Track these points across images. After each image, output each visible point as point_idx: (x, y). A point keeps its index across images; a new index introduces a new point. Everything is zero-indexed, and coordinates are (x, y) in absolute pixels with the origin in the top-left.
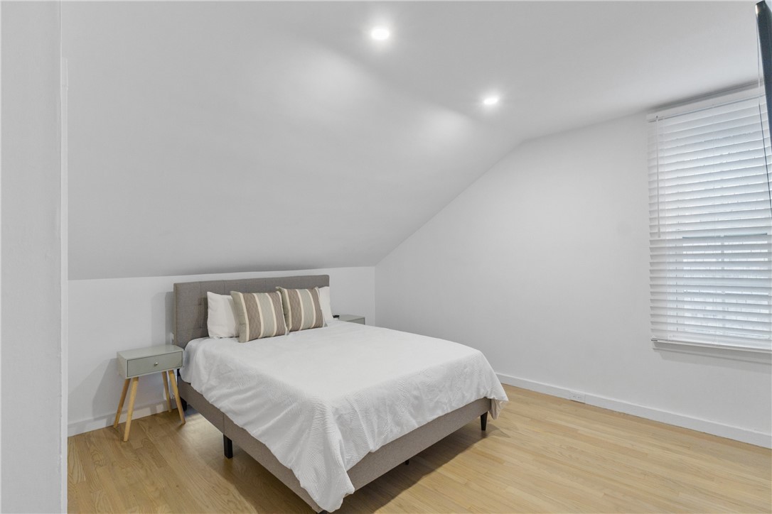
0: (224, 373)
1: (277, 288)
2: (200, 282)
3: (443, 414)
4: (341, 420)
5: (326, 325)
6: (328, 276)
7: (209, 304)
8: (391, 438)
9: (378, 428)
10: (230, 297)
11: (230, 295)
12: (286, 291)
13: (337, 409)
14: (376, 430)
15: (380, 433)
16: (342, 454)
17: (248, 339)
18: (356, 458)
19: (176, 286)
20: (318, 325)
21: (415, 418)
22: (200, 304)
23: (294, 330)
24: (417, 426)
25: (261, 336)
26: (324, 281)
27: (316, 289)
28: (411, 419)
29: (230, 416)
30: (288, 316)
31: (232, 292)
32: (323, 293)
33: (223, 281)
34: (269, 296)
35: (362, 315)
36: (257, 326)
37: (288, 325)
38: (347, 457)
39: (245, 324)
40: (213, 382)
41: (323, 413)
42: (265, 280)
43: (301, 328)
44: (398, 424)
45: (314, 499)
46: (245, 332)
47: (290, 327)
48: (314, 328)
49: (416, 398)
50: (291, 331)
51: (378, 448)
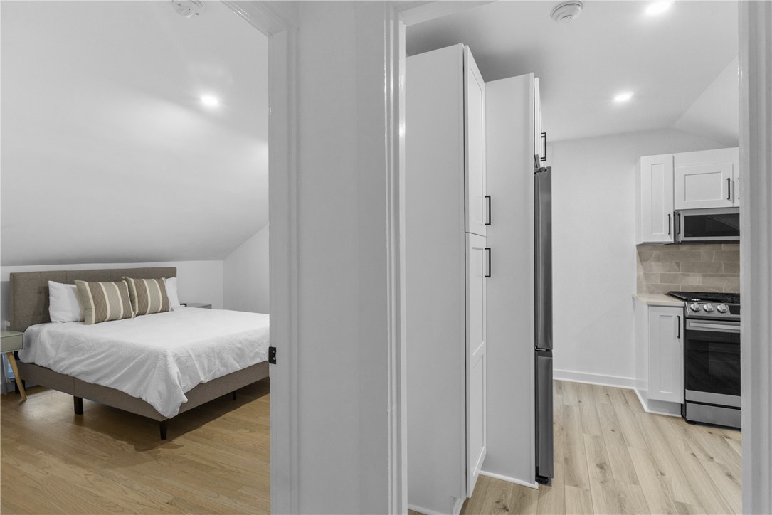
0: (73, 347)
1: (123, 277)
2: (40, 272)
3: (261, 361)
4: (178, 360)
5: (172, 310)
6: (175, 268)
7: (51, 292)
8: (218, 375)
9: (208, 367)
10: (74, 286)
11: (74, 283)
12: (132, 280)
13: (176, 354)
14: (206, 369)
15: (210, 371)
16: (180, 382)
17: (94, 320)
18: (191, 386)
19: (13, 275)
20: (166, 309)
21: (238, 362)
22: (40, 293)
23: (142, 313)
24: (240, 368)
25: (107, 319)
26: (171, 273)
27: (163, 279)
28: (235, 363)
29: (81, 378)
30: (135, 303)
31: (76, 281)
32: (170, 284)
33: (65, 271)
34: (115, 284)
35: (209, 303)
36: (103, 309)
37: (134, 310)
38: (184, 385)
39: (91, 308)
40: (62, 355)
41: (165, 356)
42: (111, 271)
43: (148, 312)
44: (225, 365)
45: (158, 410)
46: (91, 315)
47: (137, 312)
48: (160, 312)
49: (239, 349)
50: (137, 315)
51: (208, 380)
